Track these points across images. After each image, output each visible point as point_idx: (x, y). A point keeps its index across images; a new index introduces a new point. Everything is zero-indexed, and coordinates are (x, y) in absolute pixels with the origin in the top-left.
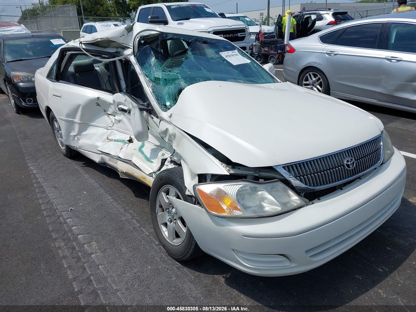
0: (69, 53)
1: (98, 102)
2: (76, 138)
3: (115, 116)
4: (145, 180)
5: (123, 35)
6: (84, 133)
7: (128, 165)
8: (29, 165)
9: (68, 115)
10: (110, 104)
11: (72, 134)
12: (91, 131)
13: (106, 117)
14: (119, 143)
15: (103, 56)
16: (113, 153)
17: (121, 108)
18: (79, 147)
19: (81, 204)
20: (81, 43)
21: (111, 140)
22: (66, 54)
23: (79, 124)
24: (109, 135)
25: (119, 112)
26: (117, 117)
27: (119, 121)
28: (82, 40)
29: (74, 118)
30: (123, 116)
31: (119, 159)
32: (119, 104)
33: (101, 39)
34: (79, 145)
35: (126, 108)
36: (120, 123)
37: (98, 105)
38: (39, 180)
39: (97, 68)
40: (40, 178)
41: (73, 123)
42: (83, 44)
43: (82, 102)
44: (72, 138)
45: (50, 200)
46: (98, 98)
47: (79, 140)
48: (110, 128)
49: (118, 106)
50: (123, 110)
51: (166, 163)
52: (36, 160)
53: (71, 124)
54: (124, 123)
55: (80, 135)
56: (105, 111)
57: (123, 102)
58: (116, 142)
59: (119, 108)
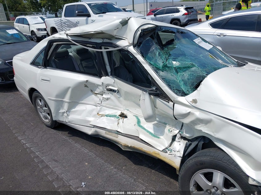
0: (55, 44)
1: (86, 84)
2: (65, 114)
3: (102, 95)
4: (159, 155)
5: (118, 28)
6: (73, 110)
7: (133, 140)
8: (20, 138)
9: (57, 96)
10: (98, 85)
11: (61, 111)
12: (79, 108)
13: (93, 96)
14: (112, 118)
15: (88, 45)
16: (108, 128)
17: (110, 89)
18: (69, 121)
19: (90, 177)
20: (67, 35)
21: (102, 116)
22: (53, 45)
23: (69, 103)
24: (100, 111)
25: (107, 92)
26: (104, 96)
27: (108, 99)
28: (68, 32)
29: (63, 98)
30: (110, 95)
31: (119, 133)
32: (108, 85)
33: (95, 31)
34: (69, 120)
35: (116, 89)
36: (109, 100)
37: (86, 86)
38: (37, 153)
39: (70, 54)
40: (37, 152)
41: (62, 102)
42: (69, 36)
43: (71, 85)
44: (61, 114)
45: (58, 176)
46: (87, 81)
47: (69, 116)
48: (99, 105)
49: (106, 87)
50: (111, 90)
51: (177, 139)
52: (24, 133)
53: (60, 103)
54: (112, 100)
55: (69, 112)
56: (92, 91)
57: (112, 84)
58: (109, 118)
59: (107, 89)
